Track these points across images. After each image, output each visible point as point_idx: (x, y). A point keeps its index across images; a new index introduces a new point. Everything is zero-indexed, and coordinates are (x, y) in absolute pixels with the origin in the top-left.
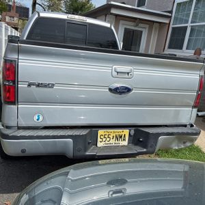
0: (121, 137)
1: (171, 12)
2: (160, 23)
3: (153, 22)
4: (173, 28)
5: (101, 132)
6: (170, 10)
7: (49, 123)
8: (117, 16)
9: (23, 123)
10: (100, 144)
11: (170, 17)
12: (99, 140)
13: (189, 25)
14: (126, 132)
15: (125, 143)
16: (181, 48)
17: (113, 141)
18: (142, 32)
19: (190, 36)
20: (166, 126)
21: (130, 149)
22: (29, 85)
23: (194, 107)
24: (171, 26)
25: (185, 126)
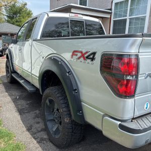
4: (114, 21)
6: (110, 8)
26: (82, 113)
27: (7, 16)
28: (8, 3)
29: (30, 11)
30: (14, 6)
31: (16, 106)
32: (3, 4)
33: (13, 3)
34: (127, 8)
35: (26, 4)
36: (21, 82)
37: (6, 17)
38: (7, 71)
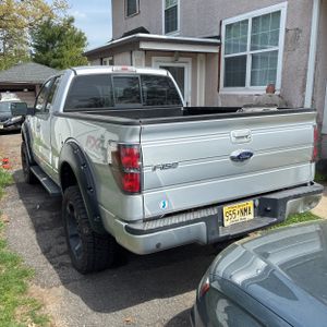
0: (246, 210)
1: (219, 37)
2: (206, 53)
3: (197, 53)
4: (226, 59)
5: (226, 209)
6: (217, 34)
7: (175, 208)
8: (146, 51)
9: (149, 214)
10: (226, 224)
11: (219, 44)
12: (225, 218)
13: (248, 53)
14: (250, 203)
15: (251, 217)
16: (243, 84)
17: (238, 217)
18: (183, 68)
19: (252, 67)
20: (286, 189)
21: (259, 222)
22: (154, 169)
23: (311, 162)
24: (223, 56)
25: (306, 185)
26: (100, 219)
27: (35, 46)
28: (36, 20)
29: (81, 34)
30: (48, 24)
31: (33, 220)
32: (26, 21)
33: (45, 18)
34: (246, 34)
35: (72, 20)
36: (43, 180)
37: (32, 49)
38: (24, 162)
